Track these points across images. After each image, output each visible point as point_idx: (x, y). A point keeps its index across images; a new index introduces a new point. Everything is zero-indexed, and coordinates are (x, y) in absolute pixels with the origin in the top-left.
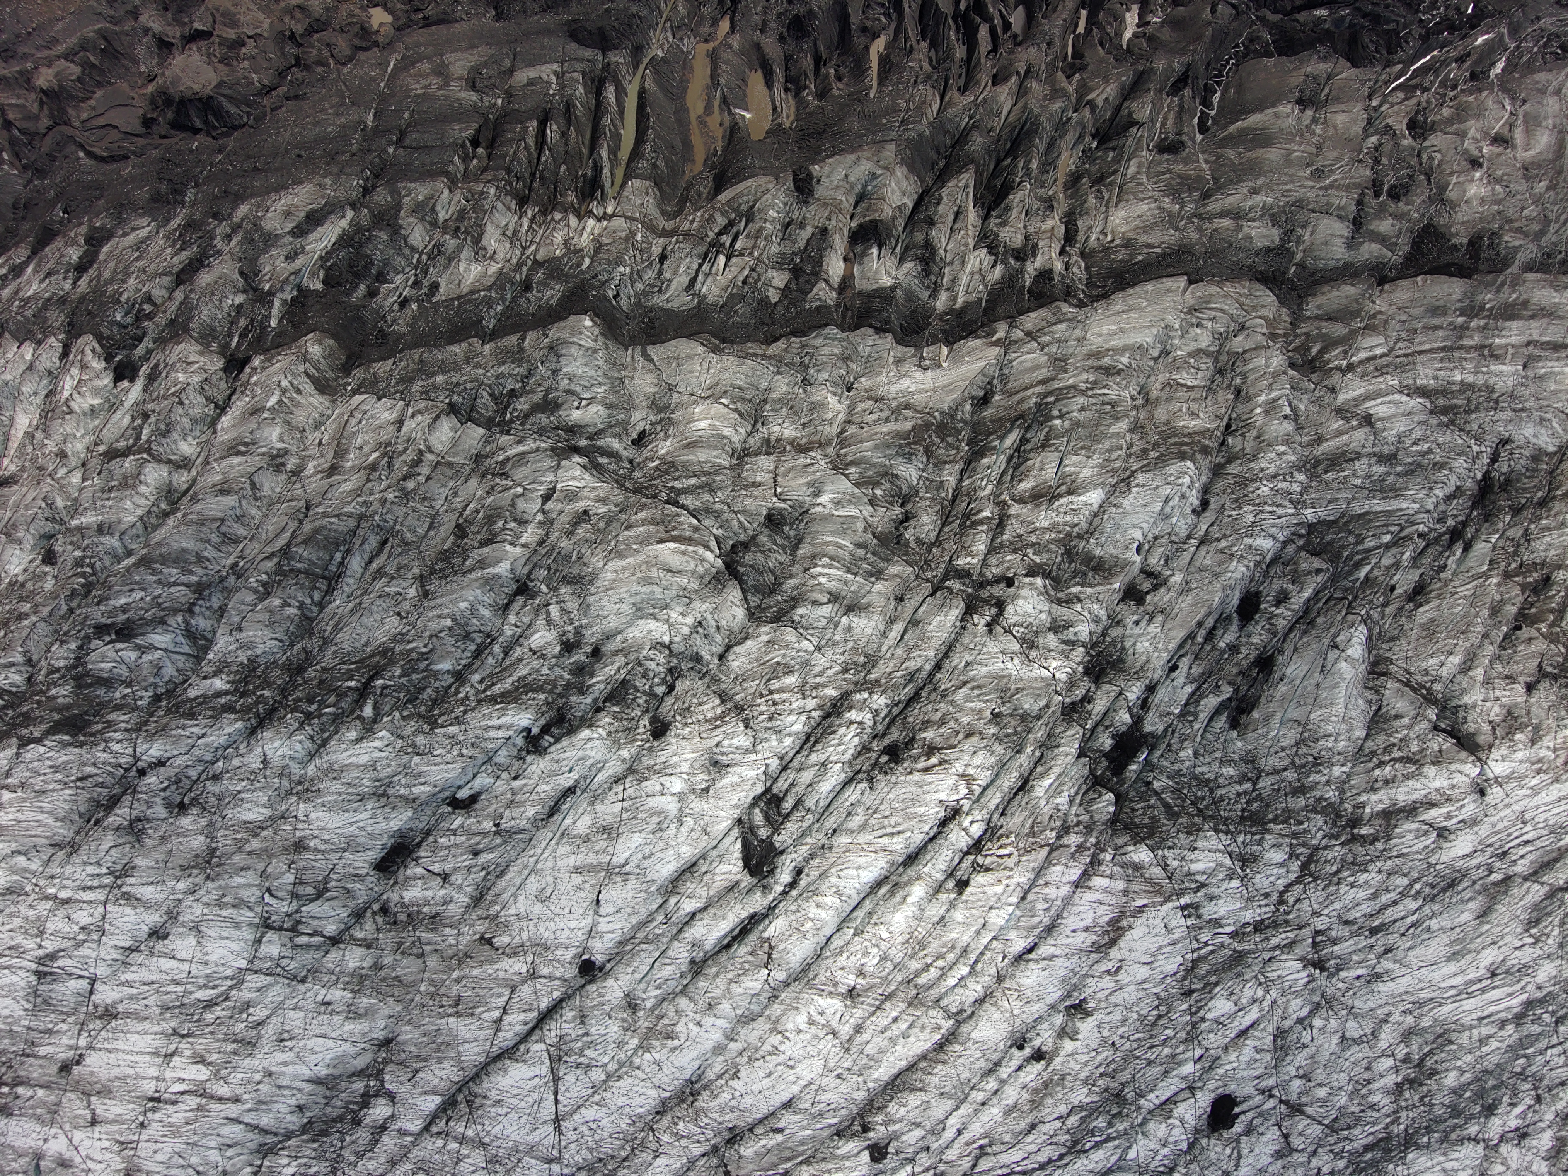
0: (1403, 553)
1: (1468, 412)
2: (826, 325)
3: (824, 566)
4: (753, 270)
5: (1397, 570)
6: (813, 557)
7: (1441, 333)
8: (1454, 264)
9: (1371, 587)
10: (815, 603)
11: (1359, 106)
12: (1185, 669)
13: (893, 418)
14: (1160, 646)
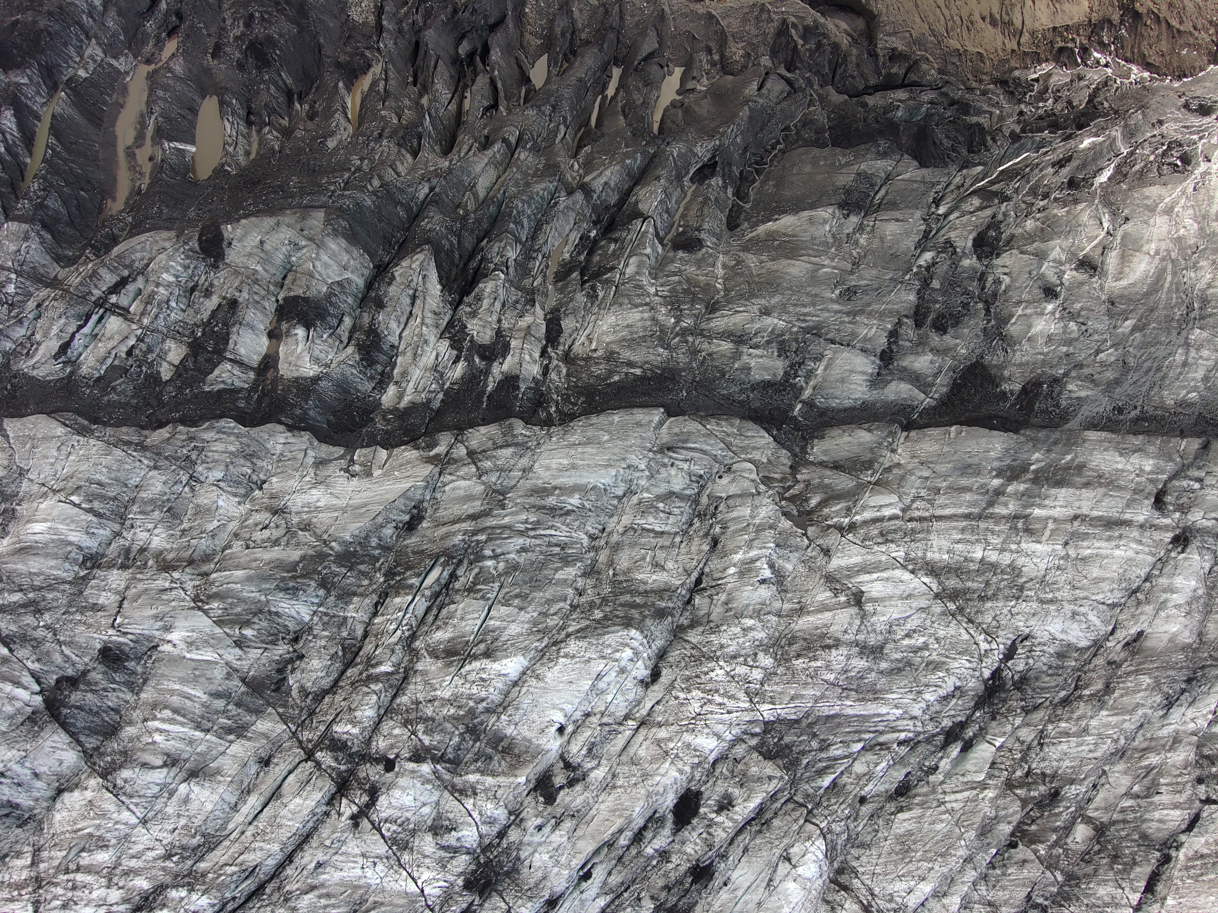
0: (877, 764)
1: (982, 599)
2: (221, 416)
3: (163, 720)
4: (140, 339)
5: (869, 780)
6: (154, 706)
7: (968, 497)
8: (996, 417)
9: (838, 795)
10: (145, 765)
11: (918, 214)
12: (602, 878)
13: (283, 541)
14: (563, 860)
